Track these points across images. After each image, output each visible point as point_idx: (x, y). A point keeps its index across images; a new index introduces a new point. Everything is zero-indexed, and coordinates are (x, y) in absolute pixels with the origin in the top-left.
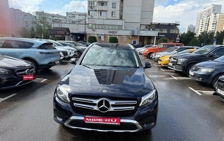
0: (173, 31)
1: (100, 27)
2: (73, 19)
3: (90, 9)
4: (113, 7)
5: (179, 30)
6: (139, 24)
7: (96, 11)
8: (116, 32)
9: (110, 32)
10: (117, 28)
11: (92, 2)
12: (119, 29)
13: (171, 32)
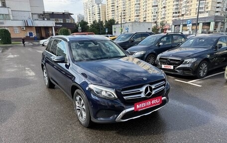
0: (68, 21)
5: (74, 20)
6: (30, 13)
8: (2, 23)
10: (2, 17)
13: (67, 22)
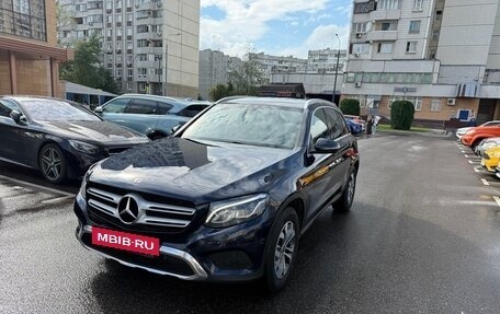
1: (375, 78)
2: (321, 65)
3: (355, 40)
4: (411, 32)
6: (483, 69)
7: (368, 42)
8: (414, 90)
9: (397, 90)
10: (417, 78)
11: (360, 25)
12: (423, 83)
